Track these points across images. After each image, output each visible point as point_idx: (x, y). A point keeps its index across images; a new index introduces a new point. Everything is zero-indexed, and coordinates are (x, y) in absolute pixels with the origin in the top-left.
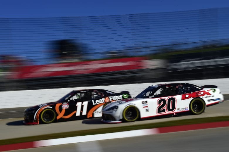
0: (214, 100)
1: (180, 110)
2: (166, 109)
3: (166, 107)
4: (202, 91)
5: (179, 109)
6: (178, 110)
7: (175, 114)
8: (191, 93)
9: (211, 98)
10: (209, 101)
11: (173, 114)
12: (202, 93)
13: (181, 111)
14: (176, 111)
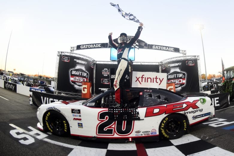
0: (202, 115)
1: (141, 133)
2: (113, 129)
3: (113, 126)
4: (184, 103)
5: (138, 132)
6: (138, 134)
7: (130, 140)
8: (165, 105)
9: (198, 113)
10: (195, 118)
11: (128, 138)
12: (185, 106)
13: (143, 135)
14: (133, 134)
